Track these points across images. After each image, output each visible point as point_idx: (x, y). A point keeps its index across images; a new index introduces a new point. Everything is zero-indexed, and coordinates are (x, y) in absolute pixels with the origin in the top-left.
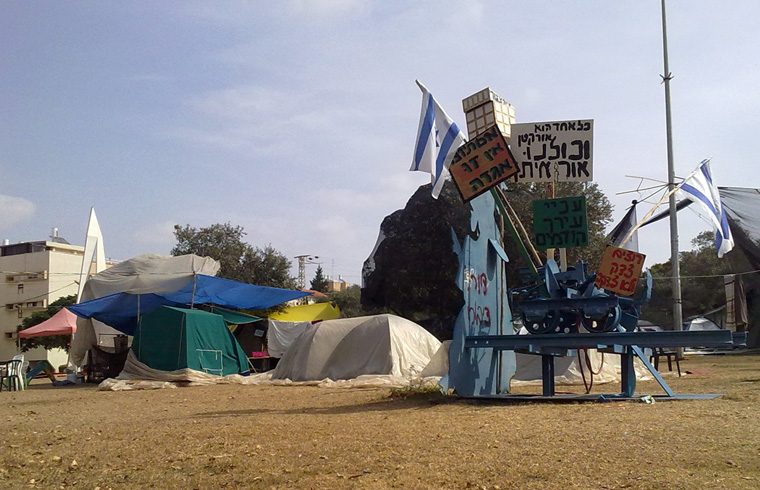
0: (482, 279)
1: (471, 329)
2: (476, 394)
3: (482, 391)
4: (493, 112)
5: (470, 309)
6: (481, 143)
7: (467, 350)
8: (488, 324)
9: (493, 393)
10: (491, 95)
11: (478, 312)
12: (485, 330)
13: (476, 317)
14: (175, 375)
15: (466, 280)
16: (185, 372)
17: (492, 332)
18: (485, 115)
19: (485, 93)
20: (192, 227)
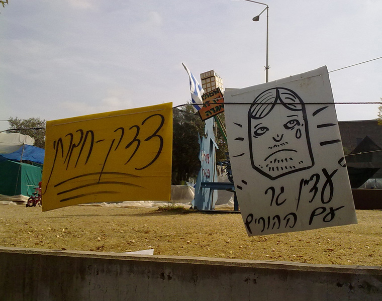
0: (208, 156)
1: (203, 179)
2: (203, 209)
3: (205, 208)
4: (215, 81)
5: (203, 170)
6: (211, 95)
7: (201, 188)
8: (209, 177)
9: (209, 209)
10: (214, 73)
11: (206, 172)
12: (208, 180)
13: (205, 173)
14: (13, 198)
15: (202, 157)
16: (20, 197)
17: (210, 181)
18: (211, 82)
19: (212, 72)
20: (19, 118)
